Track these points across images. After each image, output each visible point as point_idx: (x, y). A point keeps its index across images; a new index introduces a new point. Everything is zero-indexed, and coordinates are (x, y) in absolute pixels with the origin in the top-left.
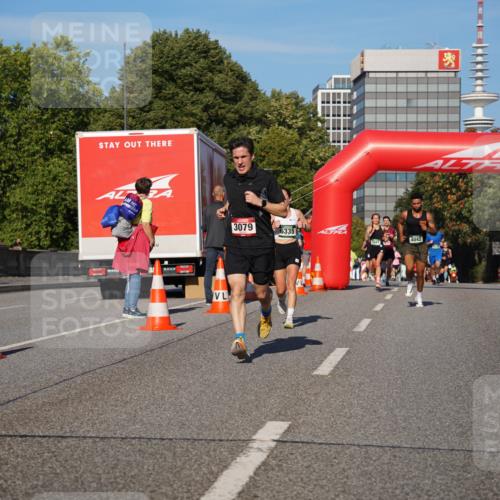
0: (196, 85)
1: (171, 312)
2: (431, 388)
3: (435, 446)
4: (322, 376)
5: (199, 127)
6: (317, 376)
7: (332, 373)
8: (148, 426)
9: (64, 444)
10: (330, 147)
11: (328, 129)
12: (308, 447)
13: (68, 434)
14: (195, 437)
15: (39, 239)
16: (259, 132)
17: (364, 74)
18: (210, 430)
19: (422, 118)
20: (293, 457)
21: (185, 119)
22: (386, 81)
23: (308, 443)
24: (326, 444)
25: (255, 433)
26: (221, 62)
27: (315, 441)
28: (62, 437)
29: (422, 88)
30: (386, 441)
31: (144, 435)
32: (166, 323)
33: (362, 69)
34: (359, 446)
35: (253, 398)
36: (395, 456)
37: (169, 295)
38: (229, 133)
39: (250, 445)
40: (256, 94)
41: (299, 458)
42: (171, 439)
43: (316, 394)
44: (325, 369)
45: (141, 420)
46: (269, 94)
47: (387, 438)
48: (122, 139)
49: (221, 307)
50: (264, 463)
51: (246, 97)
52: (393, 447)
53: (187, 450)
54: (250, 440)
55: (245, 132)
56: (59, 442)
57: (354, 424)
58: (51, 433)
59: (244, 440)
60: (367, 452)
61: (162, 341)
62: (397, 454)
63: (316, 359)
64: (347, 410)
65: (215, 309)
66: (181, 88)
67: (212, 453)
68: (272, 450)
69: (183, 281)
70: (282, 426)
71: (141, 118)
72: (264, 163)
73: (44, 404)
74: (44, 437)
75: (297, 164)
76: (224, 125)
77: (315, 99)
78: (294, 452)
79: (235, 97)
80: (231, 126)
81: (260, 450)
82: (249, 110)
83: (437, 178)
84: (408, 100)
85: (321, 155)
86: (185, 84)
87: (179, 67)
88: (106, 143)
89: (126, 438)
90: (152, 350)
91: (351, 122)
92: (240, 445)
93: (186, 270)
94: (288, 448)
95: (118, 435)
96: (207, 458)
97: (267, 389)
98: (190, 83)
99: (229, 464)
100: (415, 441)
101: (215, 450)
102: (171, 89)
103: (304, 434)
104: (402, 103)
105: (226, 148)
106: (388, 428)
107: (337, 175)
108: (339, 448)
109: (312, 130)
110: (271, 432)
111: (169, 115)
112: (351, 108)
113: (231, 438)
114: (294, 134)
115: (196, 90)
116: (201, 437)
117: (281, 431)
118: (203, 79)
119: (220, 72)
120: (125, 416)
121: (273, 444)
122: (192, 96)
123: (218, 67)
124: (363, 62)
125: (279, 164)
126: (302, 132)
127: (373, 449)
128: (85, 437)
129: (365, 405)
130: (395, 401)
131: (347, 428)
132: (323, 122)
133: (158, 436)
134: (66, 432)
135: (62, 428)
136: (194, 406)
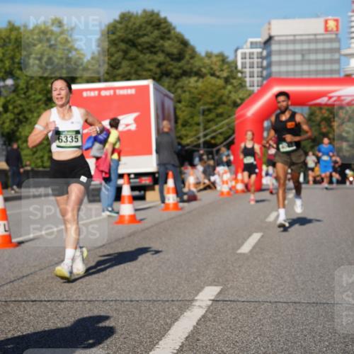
0: (152, 49)
1: (136, 210)
2: (321, 260)
3: (324, 301)
4: (244, 254)
5: (154, 79)
6: (241, 254)
7: (251, 251)
8: (122, 292)
9: (63, 306)
10: (247, 90)
11: (245, 77)
12: (235, 304)
13: (65, 299)
14: (155, 298)
15: (42, 162)
16: (197, 81)
17: (270, 38)
18: (166, 293)
19: (313, 67)
20: (224, 311)
21: (145, 73)
22: (287, 42)
23: (234, 301)
24: (247, 302)
25: (197, 295)
26: (169, 32)
27: (240, 299)
28: (61, 301)
29: (313, 46)
30: (290, 299)
31: (118, 299)
32: (133, 219)
33: (269, 34)
34: (270, 302)
35: (195, 270)
36: (296, 309)
37: (135, 198)
38: (175, 83)
39: (194, 303)
40: (194, 54)
41: (228, 311)
42: (138, 301)
43: (240, 266)
44: (246, 248)
45: (116, 288)
46: (203, 54)
47: (290, 296)
48: (100, 90)
49: (171, 206)
50: (204, 316)
51: (187, 57)
52: (295, 303)
53: (149, 308)
54: (193, 300)
55: (187, 82)
56: (59, 304)
57: (267, 287)
58: (53, 298)
59: (189, 301)
60: (276, 307)
61: (130, 231)
62: (298, 308)
63: (240, 241)
64: (262, 277)
65: (167, 208)
66: (141, 51)
67: (167, 310)
68: (209, 307)
69: (144, 188)
70: (216, 289)
71: (113, 74)
72: (201, 103)
73: (48, 278)
74: (49, 301)
75: (224, 103)
76: (172, 77)
77: (236, 56)
78: (225, 307)
79: (179, 57)
80: (177, 78)
81: (200, 306)
82: (189, 66)
83: (324, 111)
84: (303, 55)
85: (241, 96)
86: (144, 49)
87: (139, 36)
88: (88, 92)
89: (106, 301)
90: (123, 238)
91: (262, 72)
92: (187, 304)
93: (146, 181)
94: (220, 305)
95: (100, 299)
96: (163, 314)
97: (205, 264)
98: (147, 48)
99: (179, 317)
100: (310, 298)
101: (169, 308)
102: (133, 52)
103: (232, 295)
104: (298, 57)
105: (173, 93)
106: (291, 289)
107: (252, 110)
108: (257, 304)
109: (234, 78)
110: (208, 294)
111: (133, 71)
112: (262, 63)
113: (180, 299)
114: (220, 82)
115: (151, 52)
116: (159, 299)
117: (215, 293)
118: (157, 45)
119: (169, 39)
120: (105, 285)
121: (210, 303)
122: (149, 57)
123: (167, 36)
124: (269, 29)
125: (211, 104)
126: (227, 80)
127: (280, 304)
128: (77, 301)
129: (274, 273)
130: (296, 270)
131: (262, 290)
132: (242, 73)
133: (129, 299)
134: (63, 298)
135: (61, 295)
136: (154, 277)
